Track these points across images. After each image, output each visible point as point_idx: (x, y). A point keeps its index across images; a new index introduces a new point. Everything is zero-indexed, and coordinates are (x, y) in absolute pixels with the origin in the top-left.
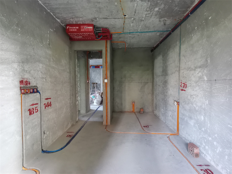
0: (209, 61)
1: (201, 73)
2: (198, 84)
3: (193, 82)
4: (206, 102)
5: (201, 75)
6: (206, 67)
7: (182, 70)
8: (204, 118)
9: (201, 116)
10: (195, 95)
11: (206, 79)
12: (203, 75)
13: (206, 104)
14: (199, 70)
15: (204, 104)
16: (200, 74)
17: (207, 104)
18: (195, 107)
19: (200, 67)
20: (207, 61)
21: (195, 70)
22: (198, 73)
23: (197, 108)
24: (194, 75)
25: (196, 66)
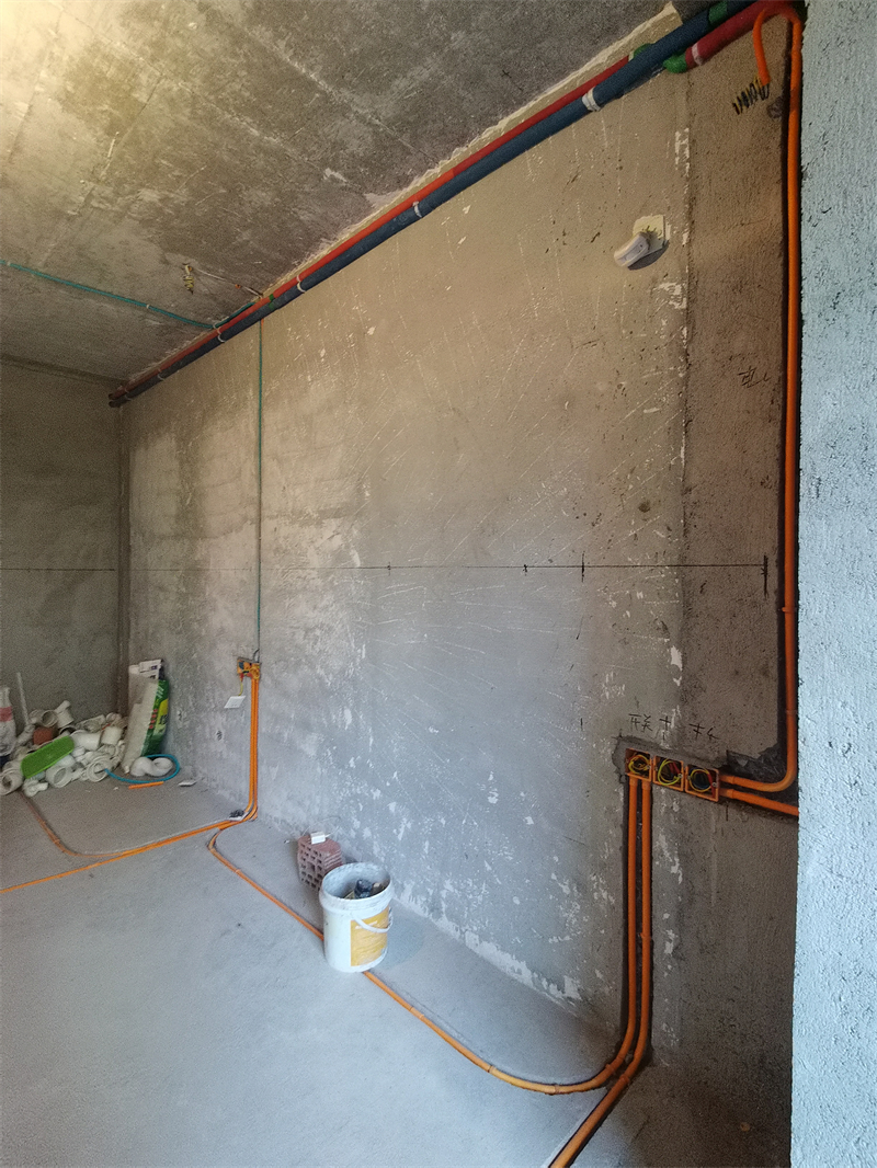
0: (367, 494)
1: (339, 536)
2: (331, 582)
3: (314, 574)
4: (359, 651)
5: (340, 547)
6: (359, 515)
7: (271, 518)
8: (355, 716)
9: (343, 710)
10: (322, 625)
11: (357, 561)
12: (347, 547)
13: (358, 660)
14: (333, 524)
15: (354, 660)
16: (338, 541)
17: (362, 662)
18: (320, 678)
19: (337, 514)
20: (359, 491)
21: (319, 523)
22: (330, 537)
23: (328, 681)
24: (317, 545)
25: (322, 508)
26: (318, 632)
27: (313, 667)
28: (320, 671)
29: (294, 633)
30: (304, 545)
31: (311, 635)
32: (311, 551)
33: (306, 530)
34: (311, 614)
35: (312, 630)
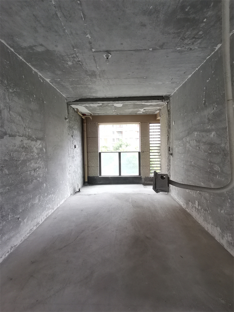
26: (38, 169)
27: (36, 179)
28: (38, 179)
29: (31, 172)
30: (32, 146)
31: (36, 171)
32: (34, 148)
33: (32, 142)
34: (35, 165)
35: (36, 169)
